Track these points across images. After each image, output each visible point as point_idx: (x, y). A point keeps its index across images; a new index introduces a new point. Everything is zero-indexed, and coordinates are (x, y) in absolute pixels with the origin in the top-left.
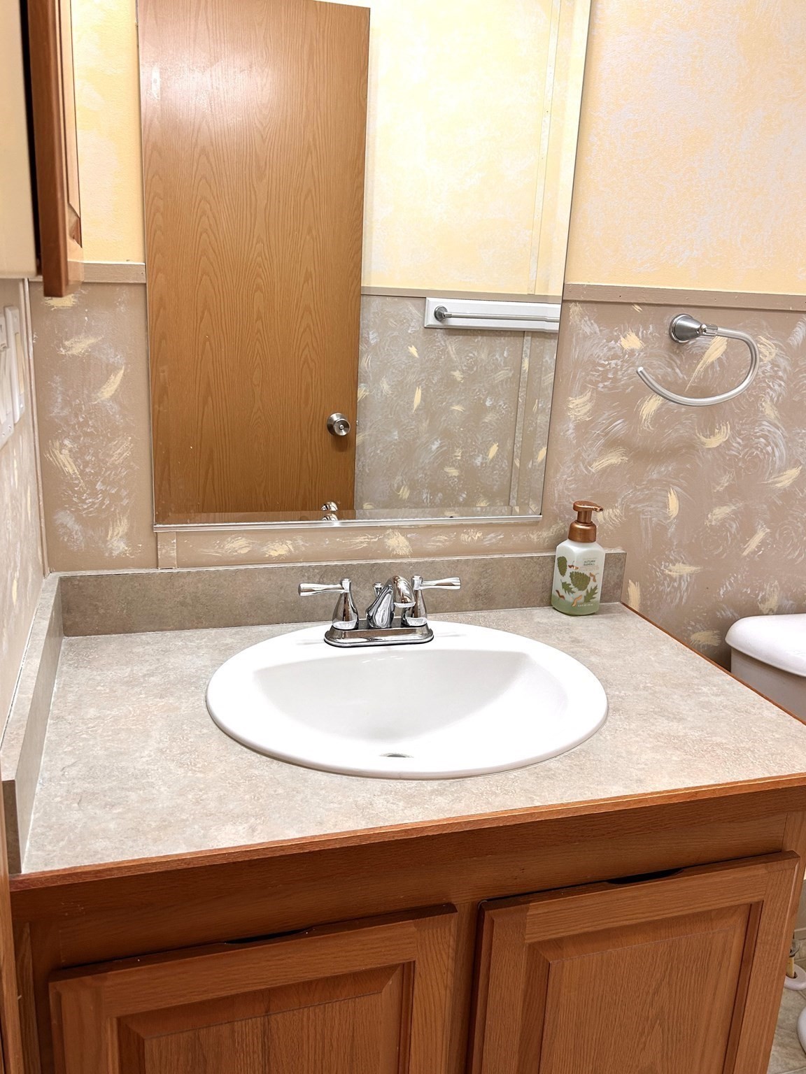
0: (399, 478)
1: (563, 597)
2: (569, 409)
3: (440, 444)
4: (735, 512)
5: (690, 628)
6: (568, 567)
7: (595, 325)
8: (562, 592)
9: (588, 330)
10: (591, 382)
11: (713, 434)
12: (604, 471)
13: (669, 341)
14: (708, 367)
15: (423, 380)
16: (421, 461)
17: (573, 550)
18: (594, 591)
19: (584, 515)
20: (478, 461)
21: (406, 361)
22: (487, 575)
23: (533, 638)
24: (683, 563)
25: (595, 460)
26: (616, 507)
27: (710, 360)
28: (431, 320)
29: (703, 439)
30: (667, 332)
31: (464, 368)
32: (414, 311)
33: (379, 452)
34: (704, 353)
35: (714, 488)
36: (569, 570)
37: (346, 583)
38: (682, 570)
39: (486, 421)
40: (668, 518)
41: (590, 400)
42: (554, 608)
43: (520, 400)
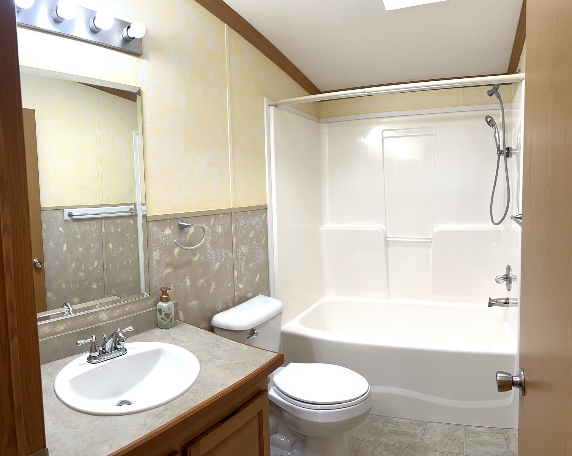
0: (61, 280)
1: (162, 323)
2: (153, 256)
3: (75, 264)
4: (205, 280)
5: (199, 323)
6: (163, 312)
7: (157, 228)
8: (162, 321)
9: (155, 230)
10: (159, 246)
11: (195, 256)
12: (166, 275)
13: (178, 229)
14: (190, 236)
15: (66, 240)
16: (68, 272)
17: (163, 305)
18: (172, 318)
19: (165, 292)
20: (91, 268)
21: (59, 234)
22: (136, 321)
23: (159, 342)
24: (194, 301)
25: (163, 272)
26: (172, 287)
27: (191, 234)
28: (67, 217)
29: (193, 259)
30: (177, 227)
31: (81, 234)
32: (60, 214)
33: (51, 271)
34: (189, 232)
35: (198, 274)
36: (163, 313)
37: (94, 337)
38: (194, 303)
39: (92, 253)
40: (187, 287)
41: (159, 252)
42: (159, 328)
43: (103, 243)
